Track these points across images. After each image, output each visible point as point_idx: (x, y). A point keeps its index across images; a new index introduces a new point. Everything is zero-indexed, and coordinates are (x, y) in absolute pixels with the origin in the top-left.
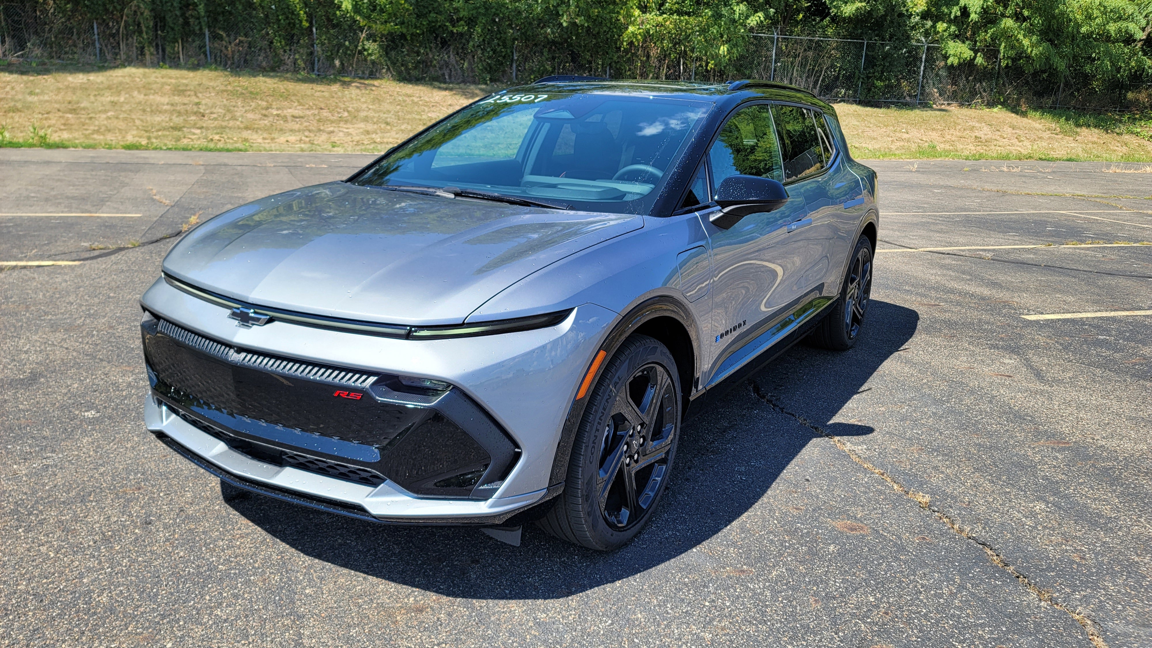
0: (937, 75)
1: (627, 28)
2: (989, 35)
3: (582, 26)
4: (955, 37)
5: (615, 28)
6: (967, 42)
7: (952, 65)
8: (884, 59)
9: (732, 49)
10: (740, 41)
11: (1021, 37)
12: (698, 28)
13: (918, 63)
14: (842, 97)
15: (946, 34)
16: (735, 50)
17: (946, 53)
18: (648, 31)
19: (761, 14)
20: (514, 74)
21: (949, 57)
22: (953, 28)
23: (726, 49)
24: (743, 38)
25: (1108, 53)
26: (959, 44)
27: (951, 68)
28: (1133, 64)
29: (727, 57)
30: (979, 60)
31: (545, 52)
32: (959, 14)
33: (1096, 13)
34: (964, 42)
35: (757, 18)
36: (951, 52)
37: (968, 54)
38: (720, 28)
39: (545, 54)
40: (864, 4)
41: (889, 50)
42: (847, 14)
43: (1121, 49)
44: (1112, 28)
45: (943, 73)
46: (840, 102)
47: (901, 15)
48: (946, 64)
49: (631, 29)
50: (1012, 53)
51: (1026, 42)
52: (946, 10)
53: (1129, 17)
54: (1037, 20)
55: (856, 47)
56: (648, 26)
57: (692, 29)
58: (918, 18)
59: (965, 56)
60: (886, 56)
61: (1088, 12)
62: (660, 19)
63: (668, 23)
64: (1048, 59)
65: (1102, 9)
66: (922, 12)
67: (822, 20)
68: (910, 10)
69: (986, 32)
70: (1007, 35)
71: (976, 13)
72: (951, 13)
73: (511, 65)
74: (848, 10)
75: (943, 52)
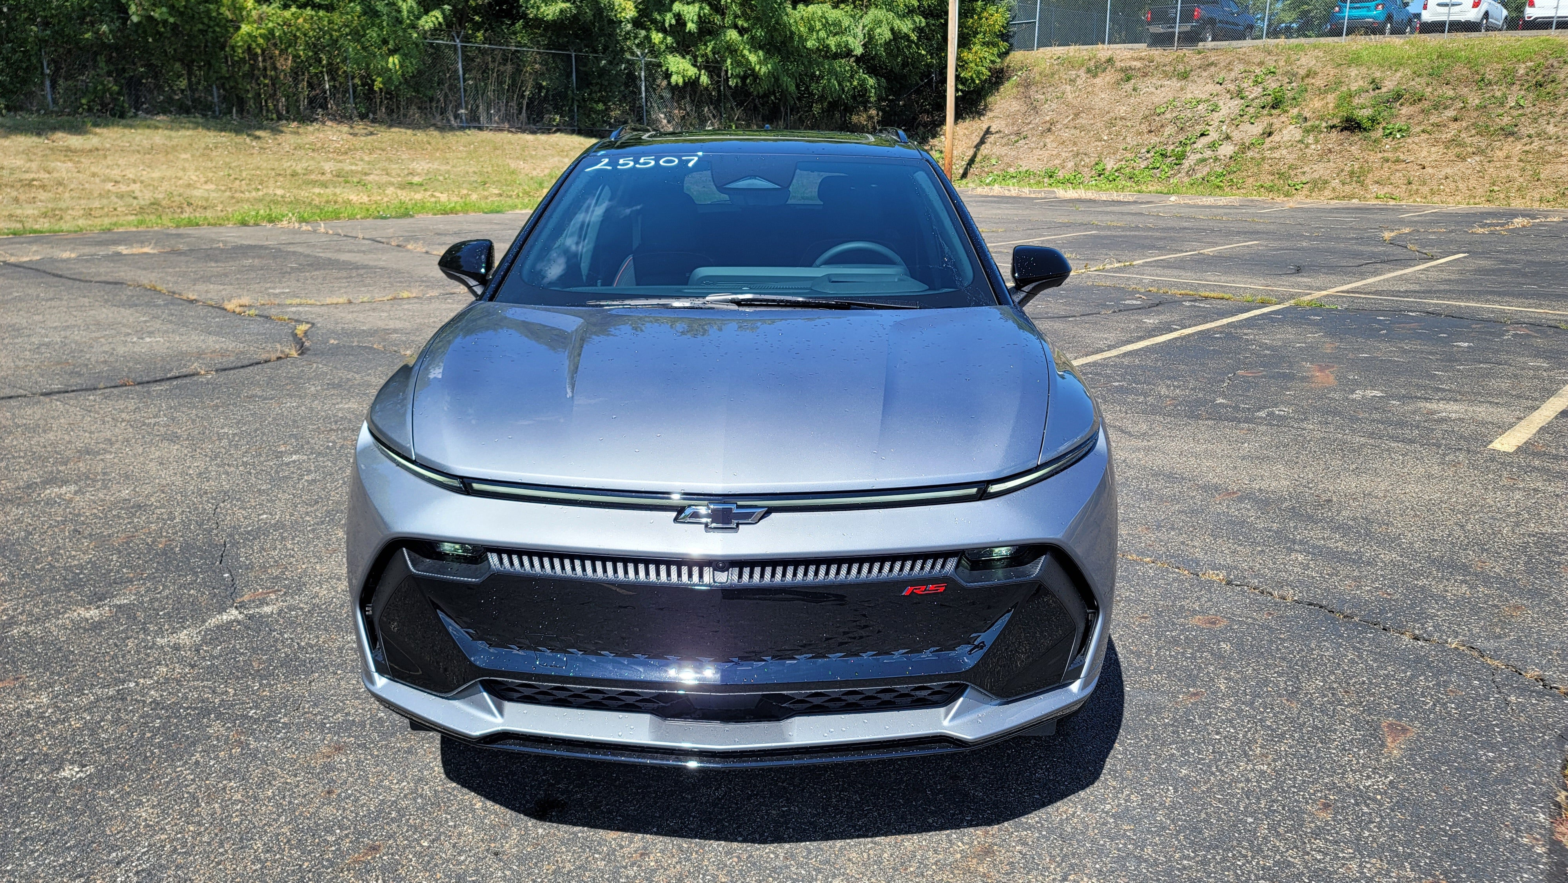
0: (662, 97)
1: (239, 28)
2: (709, 49)
3: (165, 22)
4: (671, 50)
5: (218, 25)
6: (688, 57)
7: (677, 84)
8: (600, 76)
9: (404, 61)
10: (415, 52)
11: (746, 52)
12: (347, 30)
13: (638, 82)
14: (558, 125)
15: (663, 47)
16: (408, 63)
17: (667, 70)
18: (271, 32)
19: (437, 13)
20: (49, 98)
21: (671, 75)
22: (669, 40)
23: (396, 61)
24: (417, 45)
25: (832, 72)
26: (679, 58)
27: (674, 88)
28: (855, 83)
29: (399, 72)
30: (704, 79)
31: (101, 60)
32: (673, 22)
33: (818, 25)
34: (684, 57)
35: (434, 19)
36: (673, 69)
37: (692, 71)
38: (382, 29)
39: (102, 64)
40: (568, 5)
41: (605, 65)
42: (550, 17)
43: (844, 65)
44: (832, 42)
45: (667, 95)
46: (555, 132)
47: (611, 22)
48: (669, 83)
49: (245, 28)
50: (740, 71)
51: (753, 58)
52: (658, 18)
53: (845, 29)
54: (759, 33)
55: (562, 60)
56: (270, 25)
57: (339, 30)
58: (629, 27)
59: (690, 73)
60: (603, 72)
61: (811, 24)
62: (287, 14)
63: (301, 20)
64: (777, 79)
65: (824, 20)
66: (632, 18)
67: (513, 24)
68: (619, 16)
69: (705, 44)
70: (732, 50)
71: (693, 22)
72: (664, 20)
73: (43, 83)
74: (551, 12)
75: (664, 69)
